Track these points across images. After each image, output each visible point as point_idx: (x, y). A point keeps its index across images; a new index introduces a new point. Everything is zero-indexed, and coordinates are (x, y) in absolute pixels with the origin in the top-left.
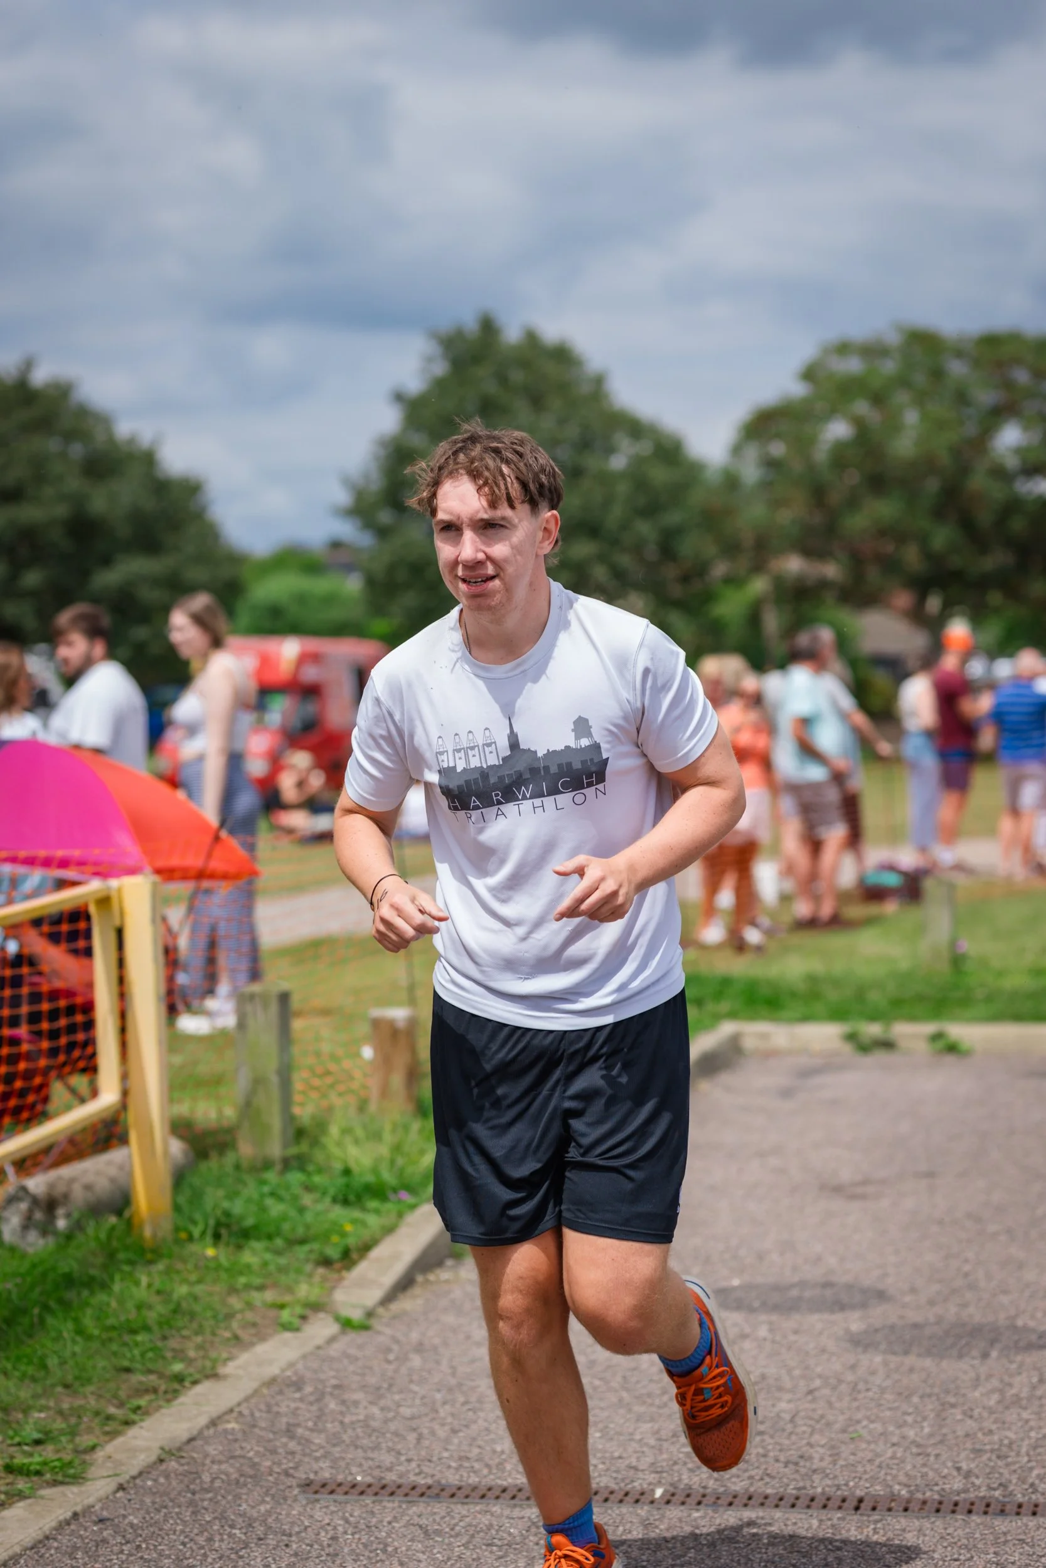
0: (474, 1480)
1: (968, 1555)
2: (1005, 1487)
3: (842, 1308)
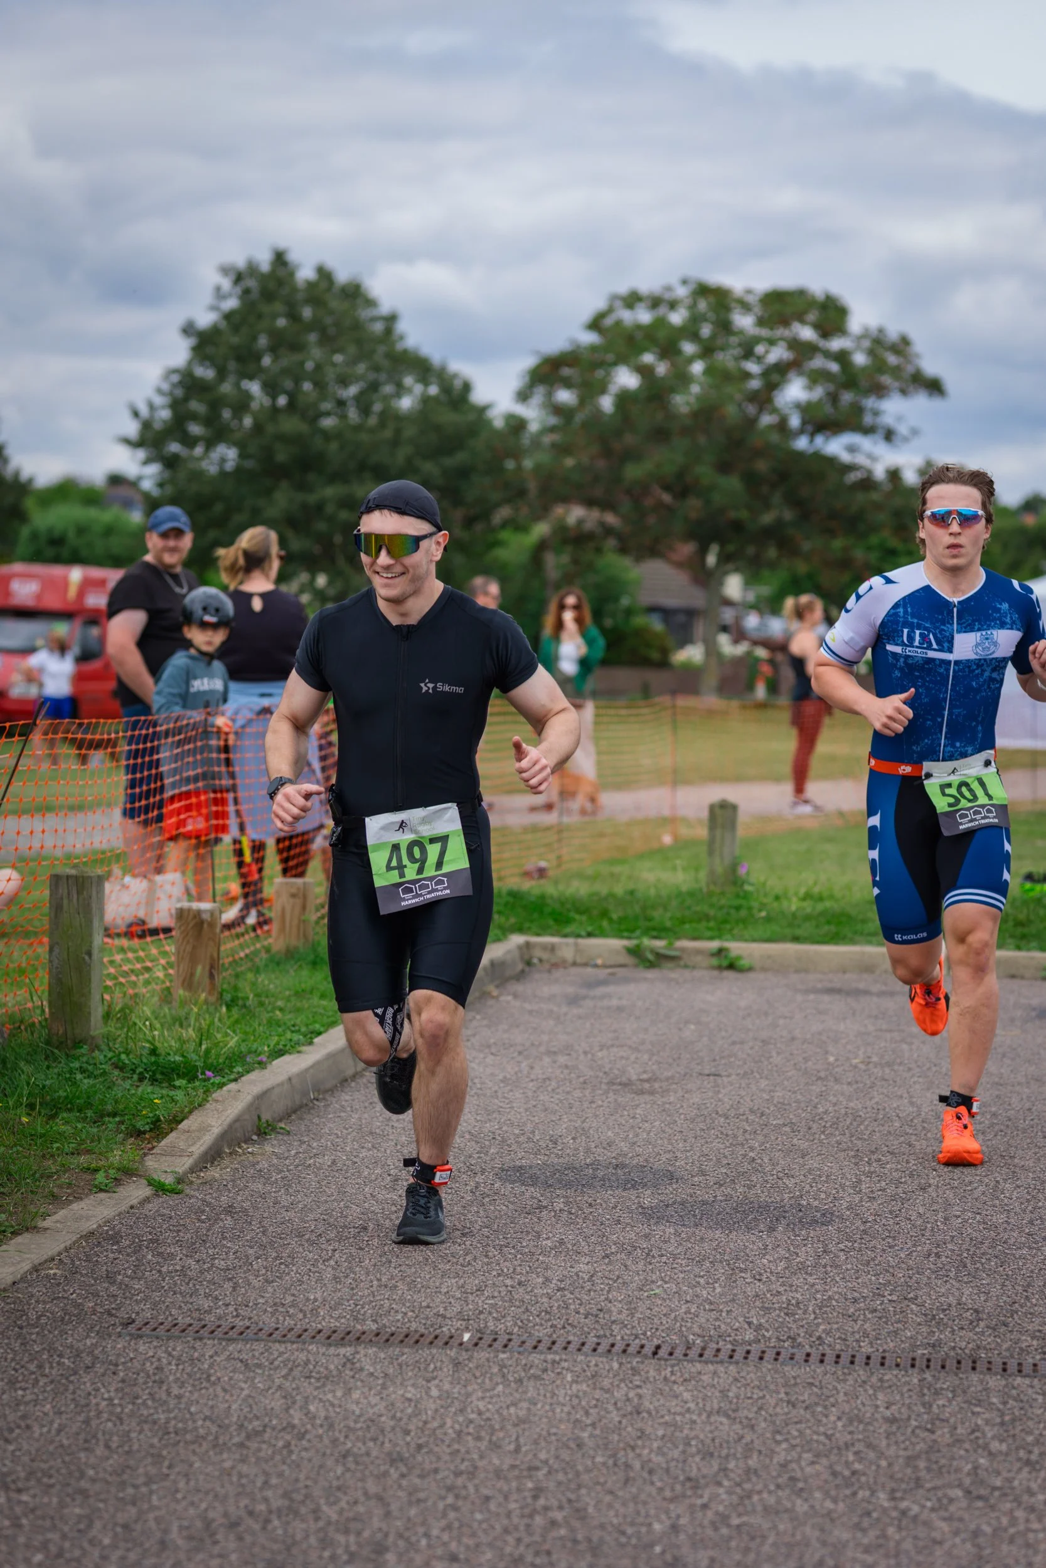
0: (289, 1322)
1: (761, 1394)
2: (794, 1339)
3: (633, 1187)
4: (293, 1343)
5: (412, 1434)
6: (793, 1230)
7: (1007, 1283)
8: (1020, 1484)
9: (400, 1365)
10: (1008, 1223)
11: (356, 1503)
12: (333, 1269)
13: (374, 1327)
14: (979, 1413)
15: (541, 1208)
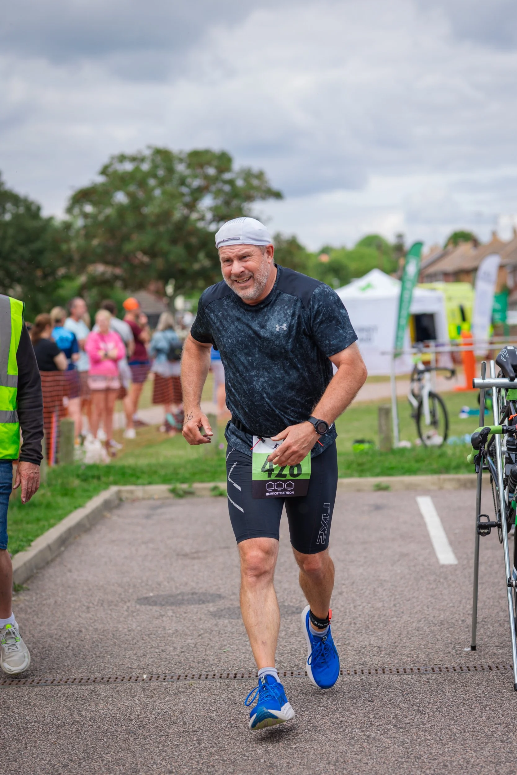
0: (59, 676)
2: (298, 666)
3: (204, 602)
4: (64, 685)
5: (134, 720)
6: (284, 617)
7: (390, 634)
8: (417, 720)
9: (117, 691)
10: (384, 606)
11: (118, 752)
12: (72, 651)
13: (100, 675)
14: (391, 692)
15: (162, 616)
